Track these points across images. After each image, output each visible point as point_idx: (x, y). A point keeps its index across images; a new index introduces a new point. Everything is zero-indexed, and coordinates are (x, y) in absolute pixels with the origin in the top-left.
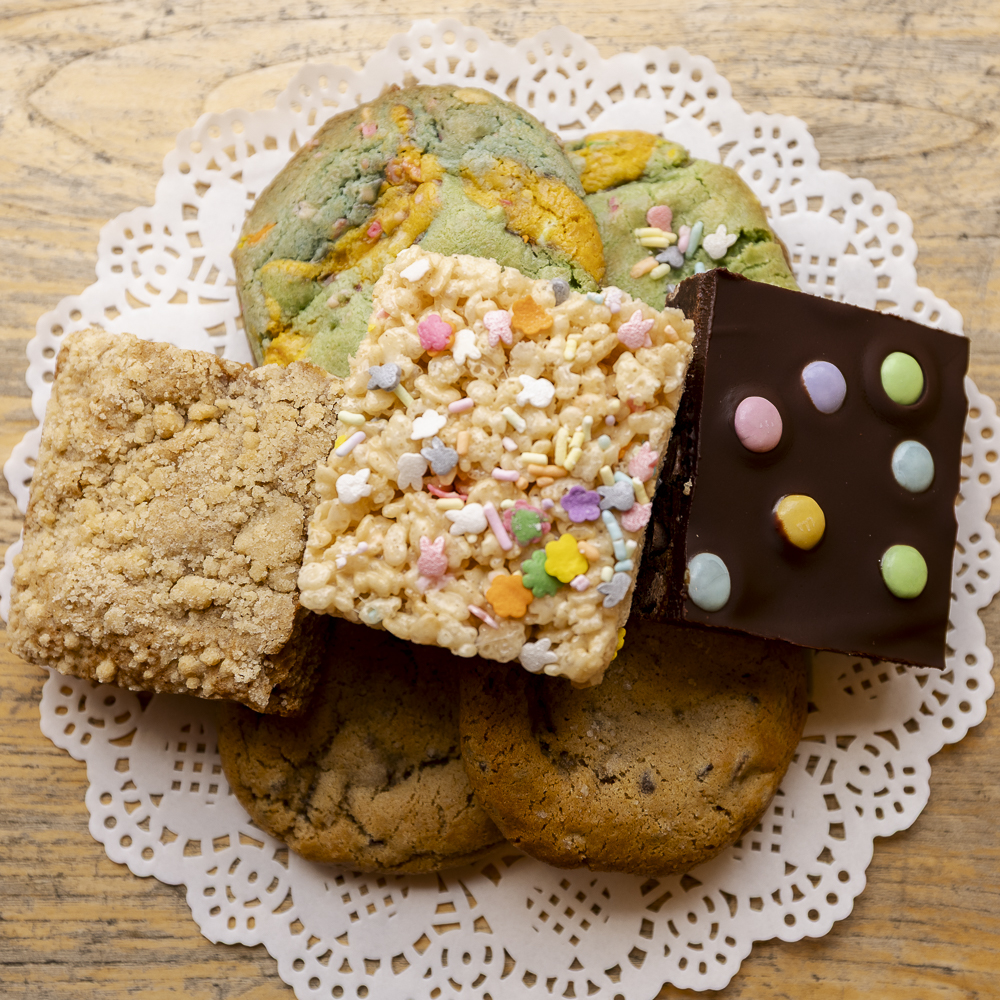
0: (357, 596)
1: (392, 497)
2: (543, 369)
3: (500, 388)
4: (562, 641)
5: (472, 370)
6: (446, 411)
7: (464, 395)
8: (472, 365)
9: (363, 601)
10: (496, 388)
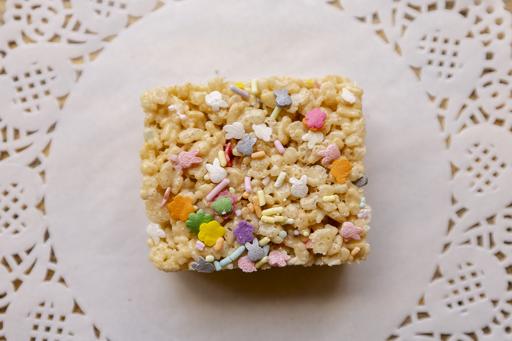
0: (157, 122)
1: (217, 124)
2: (313, 186)
3: (296, 165)
4: (167, 243)
5: (302, 146)
6: (274, 139)
7: (286, 146)
8: (304, 146)
9: (155, 126)
10: (296, 163)
